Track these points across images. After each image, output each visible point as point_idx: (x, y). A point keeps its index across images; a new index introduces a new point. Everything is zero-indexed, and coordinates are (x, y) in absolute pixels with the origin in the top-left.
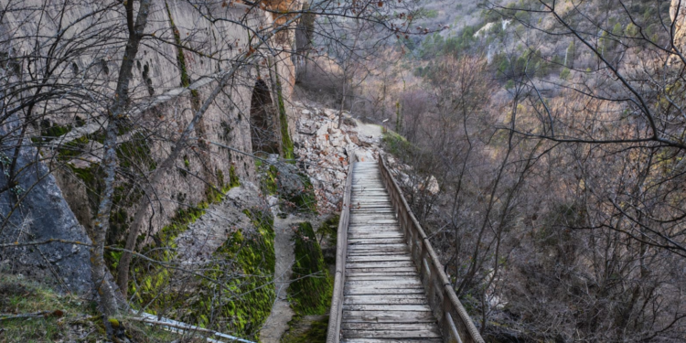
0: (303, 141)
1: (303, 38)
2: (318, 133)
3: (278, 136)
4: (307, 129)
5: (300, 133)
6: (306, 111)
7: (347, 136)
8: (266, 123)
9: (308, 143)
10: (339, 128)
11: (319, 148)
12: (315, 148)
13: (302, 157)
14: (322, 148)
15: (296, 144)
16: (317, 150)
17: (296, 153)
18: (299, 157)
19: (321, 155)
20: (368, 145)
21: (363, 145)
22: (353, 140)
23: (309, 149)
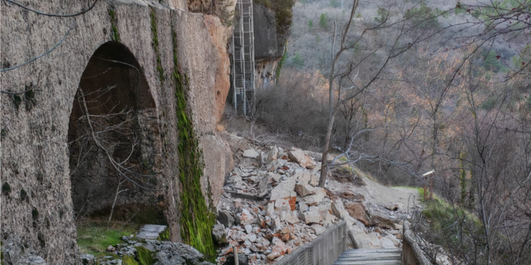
0: (239, 211)
1: (270, 33)
2: (273, 196)
3: (171, 187)
4: (251, 187)
5: (235, 195)
6: (252, 153)
7: (339, 204)
8: (138, 154)
9: (247, 214)
10: (321, 184)
11: (272, 227)
12: (264, 226)
13: (232, 244)
14: (279, 226)
15: (222, 218)
16: (265, 227)
17: (218, 234)
18: (225, 245)
19: (275, 239)
20: (388, 224)
21: (375, 224)
22: (352, 211)
23: (249, 228)
